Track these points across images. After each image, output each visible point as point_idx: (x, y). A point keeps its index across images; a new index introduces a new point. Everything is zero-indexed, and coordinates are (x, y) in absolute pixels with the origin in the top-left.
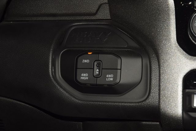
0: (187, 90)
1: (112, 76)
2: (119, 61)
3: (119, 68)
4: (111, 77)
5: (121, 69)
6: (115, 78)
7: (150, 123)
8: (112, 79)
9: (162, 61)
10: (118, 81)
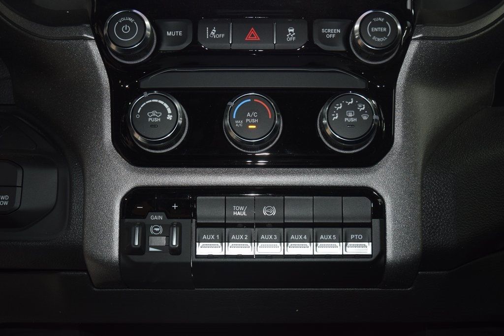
0: (127, 220)
1: (6, 197)
2: (20, 173)
3: (19, 183)
4: (5, 200)
5: (22, 187)
6: (11, 201)
7: (73, 273)
8: (6, 203)
9: (88, 174)
10: (17, 205)
